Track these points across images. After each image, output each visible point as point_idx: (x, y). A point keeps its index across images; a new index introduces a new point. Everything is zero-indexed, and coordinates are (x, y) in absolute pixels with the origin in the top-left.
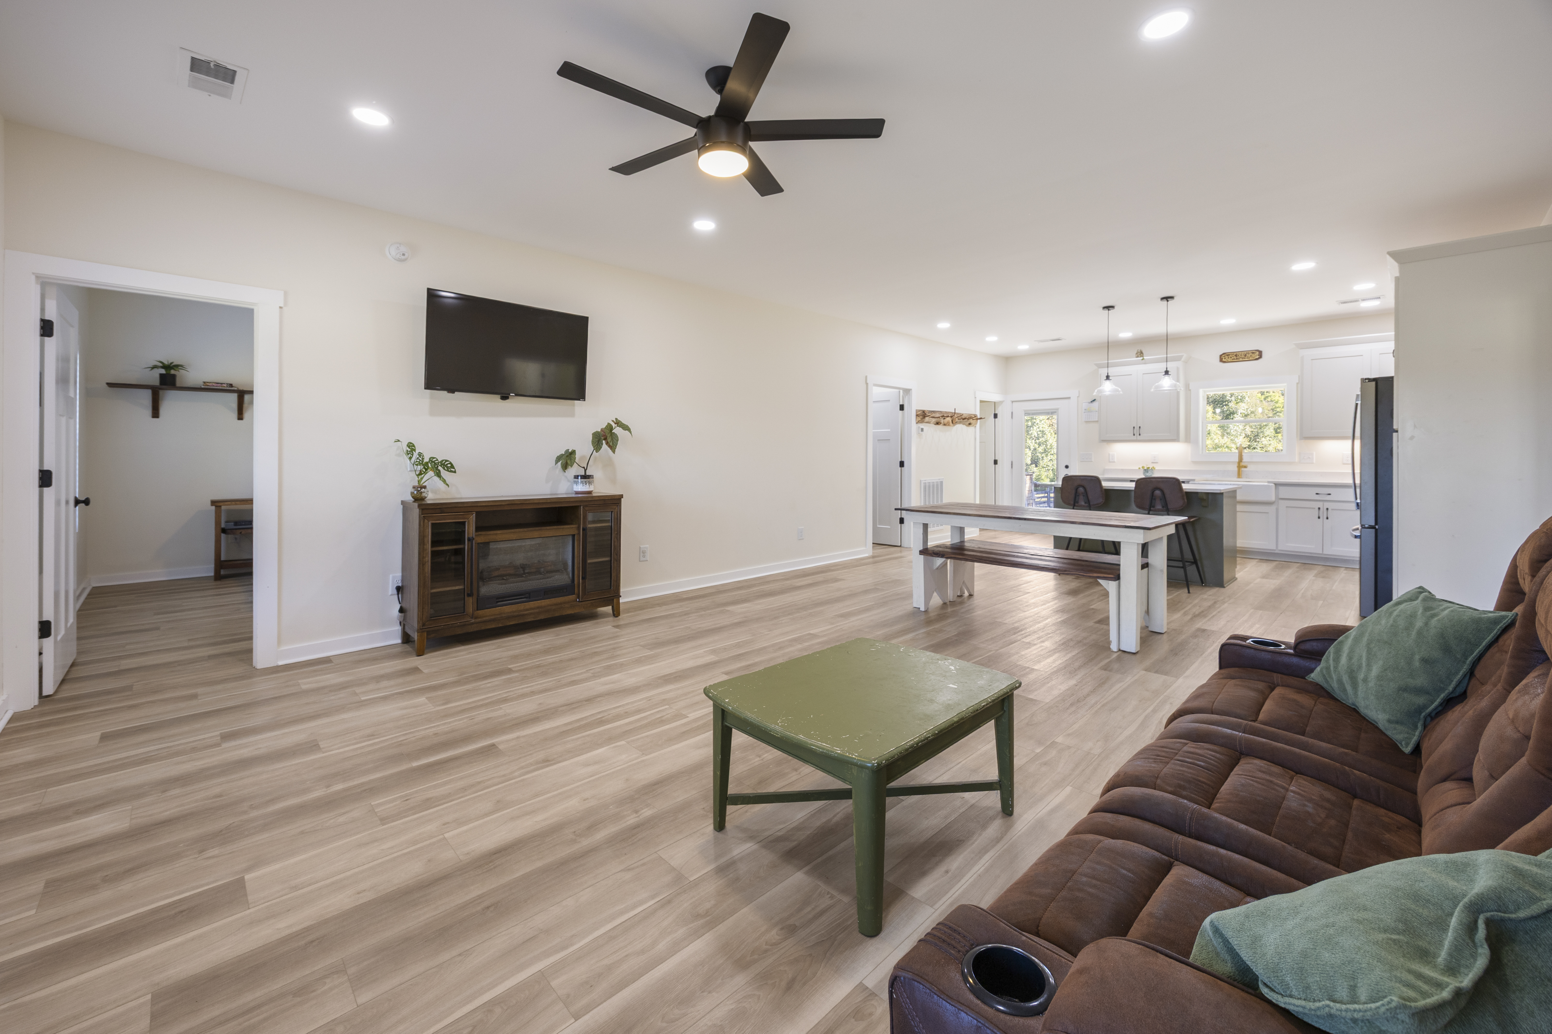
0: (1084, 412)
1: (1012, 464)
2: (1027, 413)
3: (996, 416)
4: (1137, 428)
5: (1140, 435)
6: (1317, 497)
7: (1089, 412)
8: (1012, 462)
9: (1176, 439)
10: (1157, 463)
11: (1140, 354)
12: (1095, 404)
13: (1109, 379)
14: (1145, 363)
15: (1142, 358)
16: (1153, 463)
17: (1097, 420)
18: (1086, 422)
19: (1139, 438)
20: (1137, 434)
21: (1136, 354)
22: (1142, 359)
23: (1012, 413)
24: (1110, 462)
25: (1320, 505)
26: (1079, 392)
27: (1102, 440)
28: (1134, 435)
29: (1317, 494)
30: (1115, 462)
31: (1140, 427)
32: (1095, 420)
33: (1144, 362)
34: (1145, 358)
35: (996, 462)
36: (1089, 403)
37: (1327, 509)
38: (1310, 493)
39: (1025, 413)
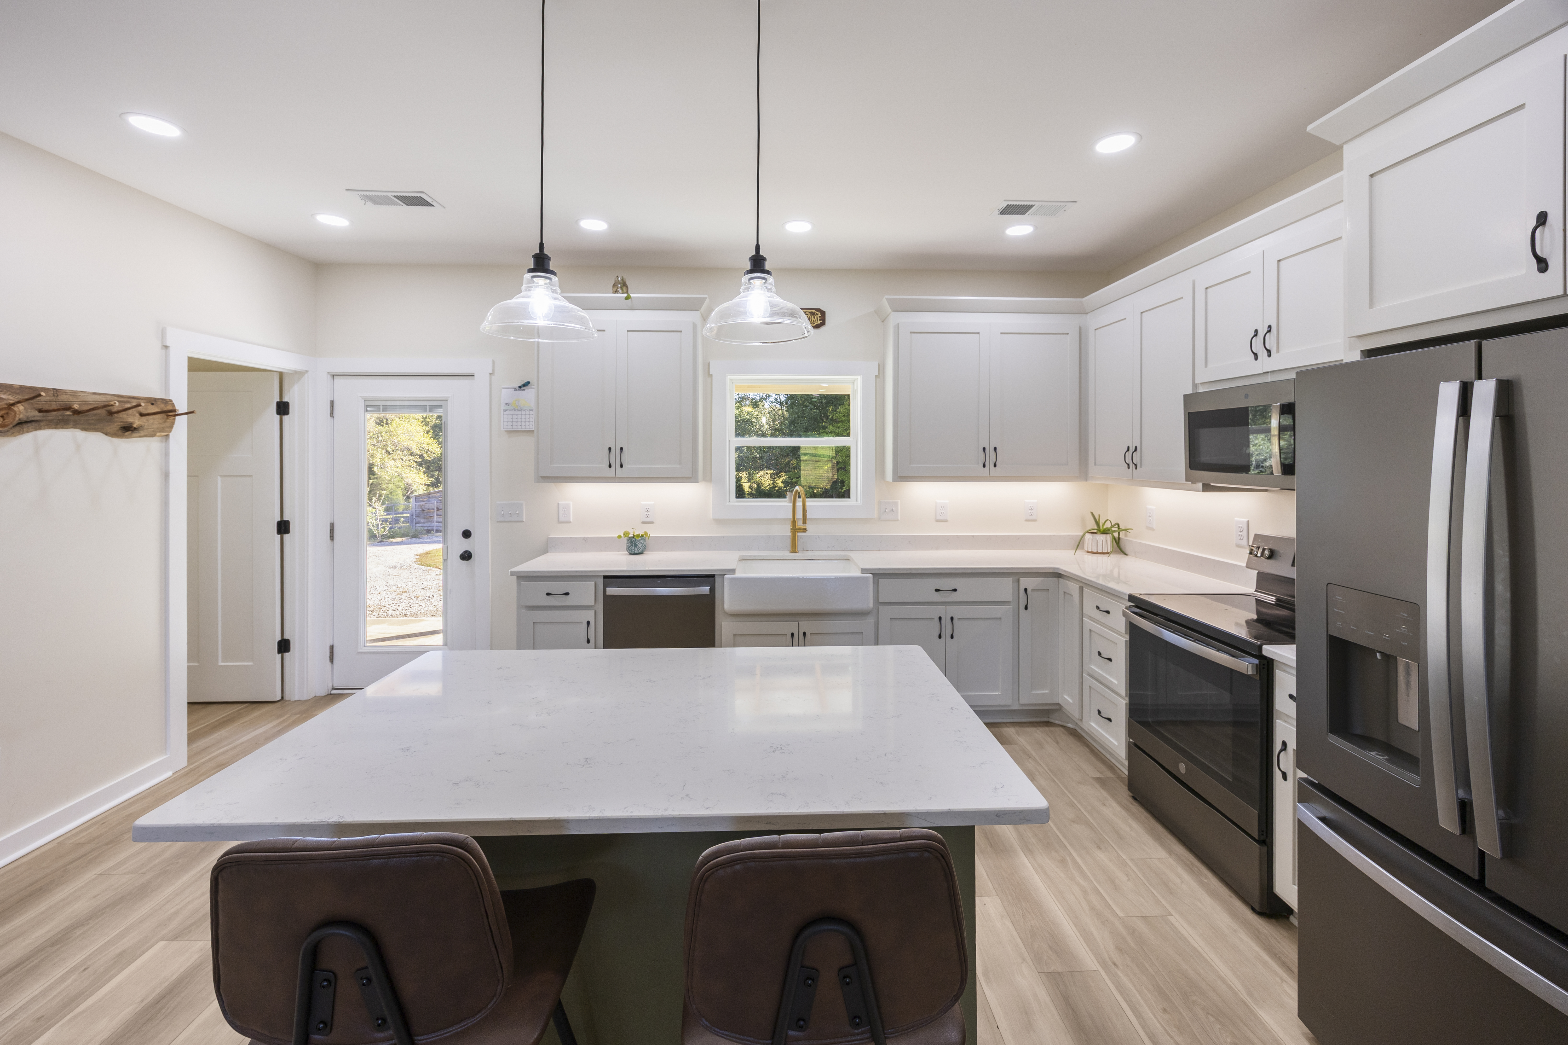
0: (505, 410)
1: (332, 531)
2: (370, 406)
3: (283, 408)
4: (616, 451)
5: (621, 466)
6: (937, 597)
7: (514, 410)
8: (332, 525)
9: (691, 478)
10: (652, 523)
11: (622, 286)
12: (529, 392)
13: (547, 271)
14: (632, 309)
15: (625, 295)
16: (643, 523)
17: (532, 428)
18: (509, 432)
19: (620, 472)
20: (616, 464)
21: (614, 286)
22: (627, 298)
23: (332, 403)
24: (559, 522)
25: (940, 611)
26: (493, 362)
27: (543, 477)
28: (610, 466)
29: (937, 590)
30: (570, 522)
31: (622, 449)
32: (528, 428)
33: (631, 306)
34: (632, 295)
35: (283, 527)
36: (515, 389)
37: (952, 618)
38: (924, 590)
39: (367, 406)
